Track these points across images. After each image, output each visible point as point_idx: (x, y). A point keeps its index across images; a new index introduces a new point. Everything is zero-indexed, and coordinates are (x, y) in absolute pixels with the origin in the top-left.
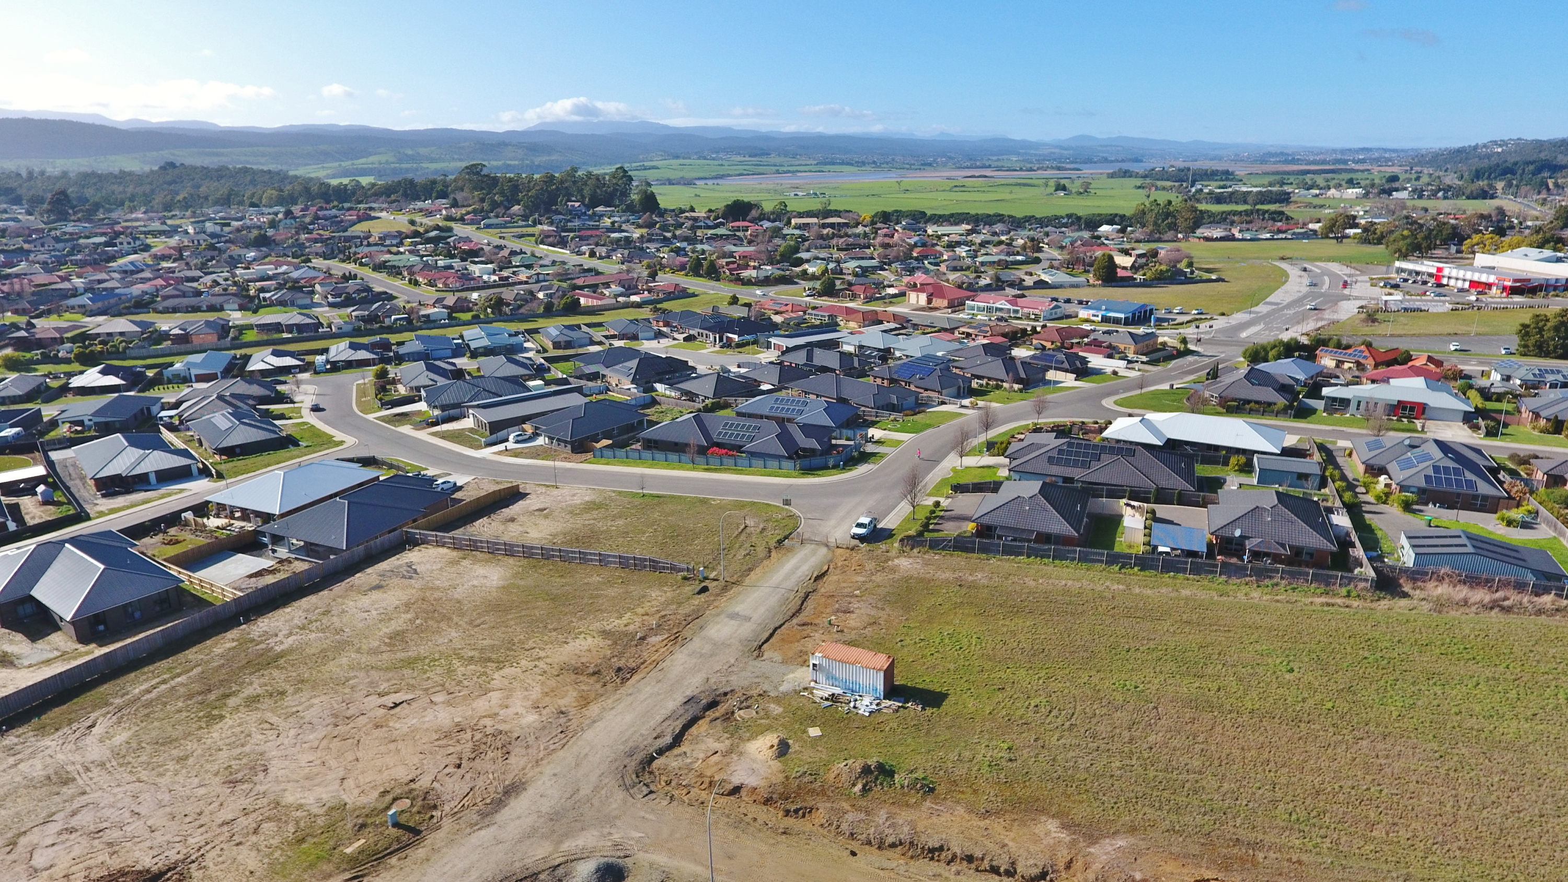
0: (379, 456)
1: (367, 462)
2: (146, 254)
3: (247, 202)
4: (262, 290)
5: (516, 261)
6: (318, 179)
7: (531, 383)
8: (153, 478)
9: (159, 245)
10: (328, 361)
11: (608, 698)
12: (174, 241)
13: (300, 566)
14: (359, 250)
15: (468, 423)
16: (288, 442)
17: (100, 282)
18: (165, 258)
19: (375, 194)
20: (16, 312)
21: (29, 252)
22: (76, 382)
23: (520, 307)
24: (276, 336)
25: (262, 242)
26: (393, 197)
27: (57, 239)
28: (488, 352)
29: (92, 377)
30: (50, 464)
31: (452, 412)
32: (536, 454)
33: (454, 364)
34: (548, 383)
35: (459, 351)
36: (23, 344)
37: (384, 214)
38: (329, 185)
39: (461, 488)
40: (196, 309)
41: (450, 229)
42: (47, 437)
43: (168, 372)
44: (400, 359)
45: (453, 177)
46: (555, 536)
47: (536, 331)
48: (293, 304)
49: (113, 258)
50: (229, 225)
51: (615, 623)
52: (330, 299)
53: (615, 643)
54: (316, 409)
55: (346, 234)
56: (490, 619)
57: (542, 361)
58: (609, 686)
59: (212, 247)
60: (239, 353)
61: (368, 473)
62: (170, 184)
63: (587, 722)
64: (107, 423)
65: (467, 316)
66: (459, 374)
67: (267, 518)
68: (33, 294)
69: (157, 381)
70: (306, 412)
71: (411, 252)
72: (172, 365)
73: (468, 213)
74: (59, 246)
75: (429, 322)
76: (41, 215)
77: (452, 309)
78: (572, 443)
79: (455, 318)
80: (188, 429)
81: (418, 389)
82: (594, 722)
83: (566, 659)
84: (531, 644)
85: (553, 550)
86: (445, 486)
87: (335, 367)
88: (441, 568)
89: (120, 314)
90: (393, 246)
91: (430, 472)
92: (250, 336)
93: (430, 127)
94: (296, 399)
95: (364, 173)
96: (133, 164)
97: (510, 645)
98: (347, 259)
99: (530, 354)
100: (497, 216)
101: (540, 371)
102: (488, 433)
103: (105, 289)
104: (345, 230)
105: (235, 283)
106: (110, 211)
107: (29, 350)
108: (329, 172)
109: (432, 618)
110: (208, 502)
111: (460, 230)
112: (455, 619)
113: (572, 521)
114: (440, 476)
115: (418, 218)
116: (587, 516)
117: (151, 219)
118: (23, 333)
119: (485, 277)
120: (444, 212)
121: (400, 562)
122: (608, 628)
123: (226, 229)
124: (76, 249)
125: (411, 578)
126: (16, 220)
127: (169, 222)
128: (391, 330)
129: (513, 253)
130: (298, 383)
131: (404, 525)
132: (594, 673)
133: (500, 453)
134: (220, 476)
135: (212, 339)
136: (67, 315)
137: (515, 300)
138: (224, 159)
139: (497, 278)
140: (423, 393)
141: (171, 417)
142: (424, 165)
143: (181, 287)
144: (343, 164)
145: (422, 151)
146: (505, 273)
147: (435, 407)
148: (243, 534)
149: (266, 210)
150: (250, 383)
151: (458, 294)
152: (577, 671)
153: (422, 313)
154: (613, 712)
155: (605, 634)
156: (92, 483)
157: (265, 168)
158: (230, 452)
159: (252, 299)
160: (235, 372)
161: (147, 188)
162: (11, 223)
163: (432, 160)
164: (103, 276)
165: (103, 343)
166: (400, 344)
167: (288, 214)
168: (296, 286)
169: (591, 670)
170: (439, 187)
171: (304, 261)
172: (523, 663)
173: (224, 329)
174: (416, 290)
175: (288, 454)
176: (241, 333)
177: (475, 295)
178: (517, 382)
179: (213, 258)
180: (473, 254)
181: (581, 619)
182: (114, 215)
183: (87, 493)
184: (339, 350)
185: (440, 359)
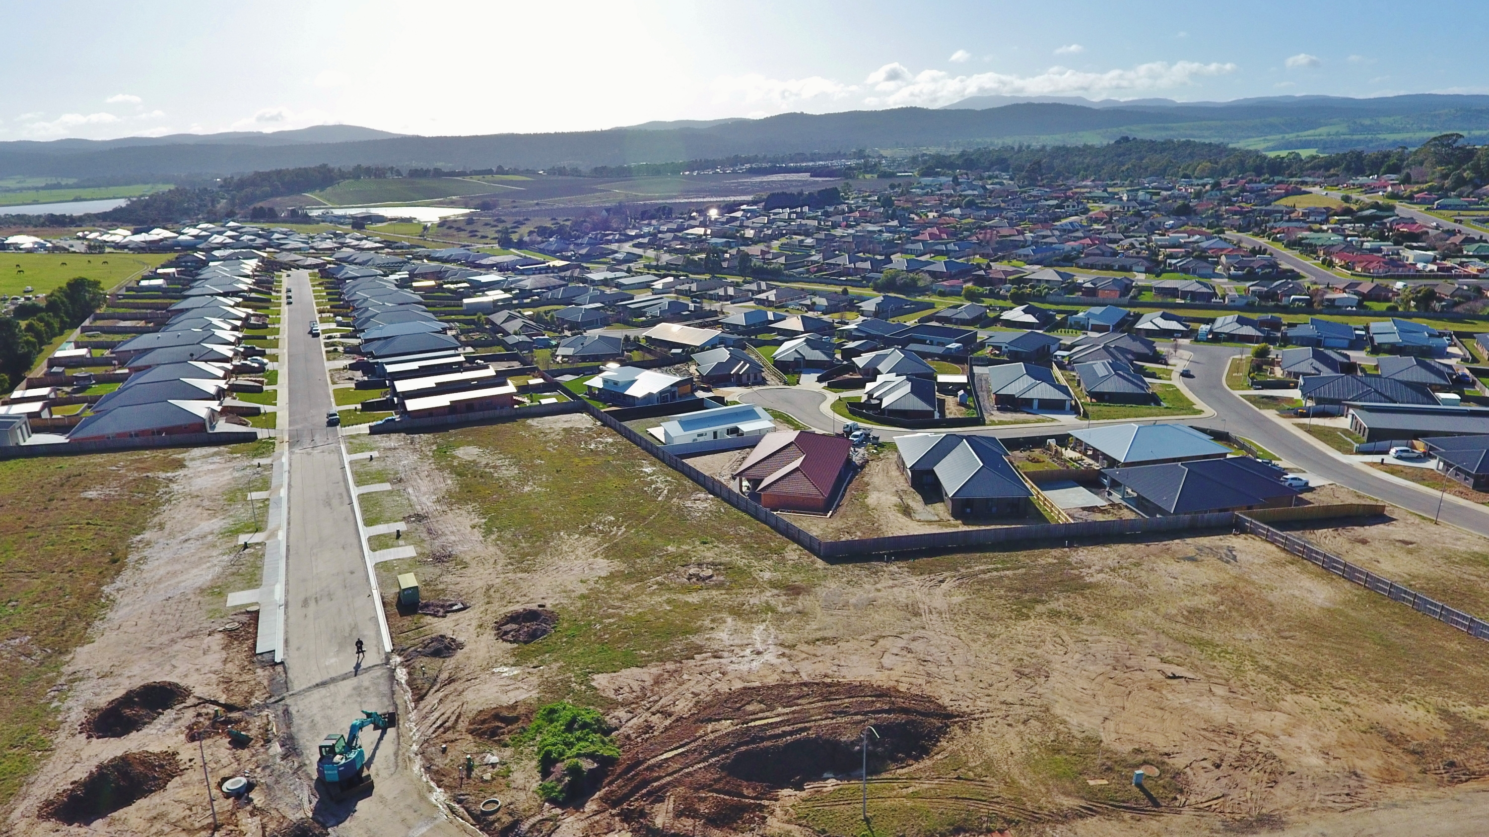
0: (1233, 434)
1: (1220, 436)
2: (1084, 217)
3: (1181, 174)
4: (1171, 256)
5: (1469, 250)
6: (1257, 151)
7: (1443, 395)
8: (1036, 403)
9: (1096, 209)
10: (1211, 331)
11: (1426, 789)
12: (1107, 207)
13: (1128, 515)
14: (1277, 225)
15: (1344, 423)
16: (1152, 400)
17: (1044, 237)
18: (1097, 220)
19: (1313, 168)
20: (982, 256)
21: (1004, 209)
22: (1006, 315)
23: (1457, 304)
24: (1170, 300)
25: (1185, 211)
26: (1332, 171)
27: (1024, 201)
28: (1394, 349)
29: (1017, 314)
30: (971, 376)
31: (1328, 407)
32: (1422, 477)
33: (1348, 357)
34: (1465, 399)
35: (1357, 344)
36: (980, 281)
37: (1317, 189)
38: (1265, 158)
39: (1312, 489)
40: (1109, 268)
41: (1392, 208)
42: (975, 355)
43: (1071, 319)
44: (1286, 341)
45: (1413, 149)
46: (1414, 577)
47: (1470, 335)
48: (1194, 272)
49: (1058, 219)
50: (1158, 194)
51: (1466, 709)
52: (1232, 271)
53: (1457, 731)
54: (1186, 374)
55: (1269, 208)
56: (1301, 636)
57: (1467, 372)
58: (1430, 777)
59: (1138, 214)
60: (1133, 310)
61: (1217, 448)
62: (1119, 156)
63: (1386, 801)
64: (1017, 352)
65: (1383, 306)
66: (1350, 368)
67: (1113, 462)
68: (997, 243)
69: (1062, 325)
70: (1175, 376)
71: (1334, 230)
72: (1076, 313)
73: (1421, 191)
74: (1024, 206)
75: (1333, 307)
76: (1019, 180)
77: (1365, 297)
78: (1477, 478)
79: (1366, 307)
80: (1073, 370)
81: (1297, 375)
82: (1395, 805)
83: (1381, 720)
84: (1341, 683)
85: (1405, 592)
86: (1294, 483)
87: (1216, 338)
88: (1263, 564)
89: (1050, 265)
90: (1315, 222)
91: (1283, 464)
92: (1147, 297)
93: (1402, 93)
94: (1171, 362)
95: (1306, 145)
96: (1095, 139)
97: (1316, 673)
98: (1262, 233)
99: (1452, 362)
100: (1460, 196)
101: (1458, 383)
102: (1365, 439)
103: (1046, 243)
104: (1269, 204)
105: (1148, 248)
106: (1068, 178)
107: (982, 285)
108: (1270, 144)
109: (1237, 610)
110: (1070, 435)
111: (1403, 209)
112: (1262, 621)
113: (1444, 567)
114: (1292, 470)
115: (1355, 195)
116: (1471, 569)
117: (1096, 186)
118: (982, 272)
119: (1420, 266)
120: (1389, 189)
121: (1221, 543)
122: (1452, 710)
123: (1155, 198)
124: (1035, 209)
125: (1228, 562)
126: (1001, 184)
127: (1109, 190)
128: (1286, 310)
129: (1469, 240)
130: (1176, 347)
131: (1237, 509)
132: (1414, 752)
133: (1373, 464)
134: (1086, 416)
135: (1115, 296)
136: (1014, 262)
137: (1452, 295)
138: (1172, 133)
139: (1435, 268)
140: (1301, 381)
141: (1063, 357)
142: (1381, 136)
143: (1102, 247)
144: (1287, 136)
145: (1383, 121)
146: (1448, 263)
147: (1310, 398)
148: (1089, 470)
149: (1195, 182)
150: (1134, 340)
151: (1377, 281)
152: (1390, 738)
153: (1328, 296)
154: (1427, 808)
155: (1445, 714)
156: (993, 396)
157: (1207, 141)
158: (1100, 397)
159: (1158, 263)
160: (1125, 328)
161: (1100, 160)
162: (998, 187)
163: (1393, 131)
164: (1049, 233)
165: (1033, 287)
166: (1291, 325)
167: (1216, 186)
168: (1202, 256)
169: (1411, 747)
170: (1393, 161)
171: (1218, 232)
172: (1325, 699)
173: (1126, 288)
174: (1329, 272)
175: (1148, 411)
176: (1140, 294)
177: (1399, 285)
178: (1423, 391)
179: (1136, 223)
180: (1413, 238)
181: (1417, 683)
182: (1070, 182)
183: (988, 402)
184: (1226, 322)
185: (1332, 348)
